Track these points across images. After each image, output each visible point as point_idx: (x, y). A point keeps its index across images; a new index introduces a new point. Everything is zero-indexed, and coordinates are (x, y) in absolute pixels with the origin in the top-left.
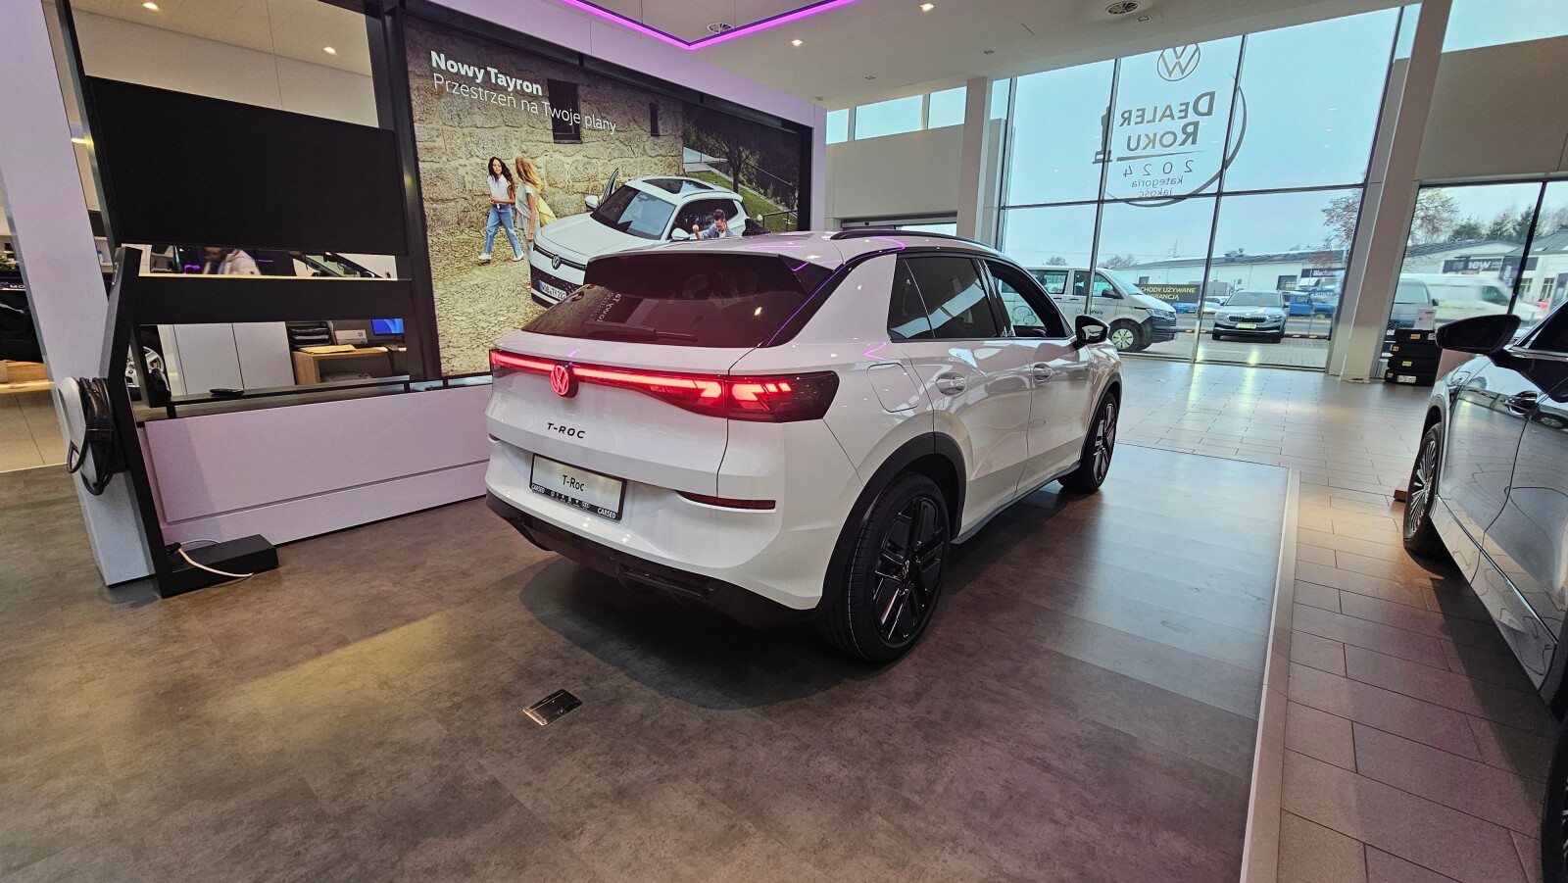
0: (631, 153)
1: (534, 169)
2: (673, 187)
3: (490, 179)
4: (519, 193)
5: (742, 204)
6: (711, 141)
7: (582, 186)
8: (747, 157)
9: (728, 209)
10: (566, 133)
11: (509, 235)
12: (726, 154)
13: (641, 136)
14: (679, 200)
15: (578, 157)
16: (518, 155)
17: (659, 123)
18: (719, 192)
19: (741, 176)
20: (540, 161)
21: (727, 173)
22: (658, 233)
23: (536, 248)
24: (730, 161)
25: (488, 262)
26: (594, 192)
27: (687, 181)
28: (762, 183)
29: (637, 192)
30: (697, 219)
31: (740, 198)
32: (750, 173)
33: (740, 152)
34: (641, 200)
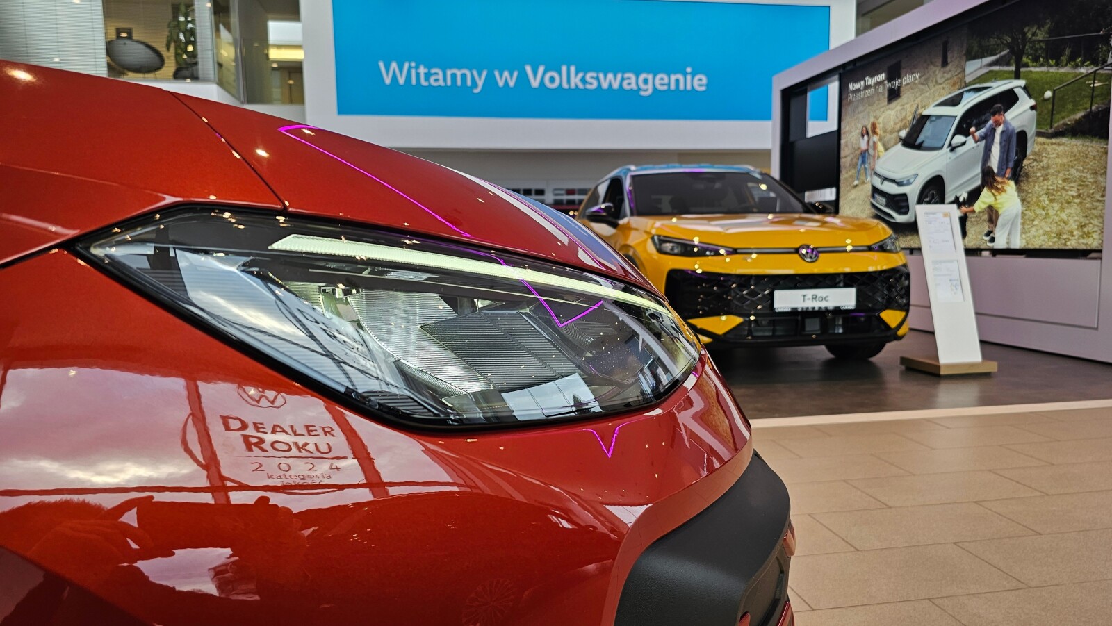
0: (927, 89)
1: (878, 125)
2: (954, 102)
3: (861, 138)
4: (871, 143)
5: (1025, 88)
6: (993, 41)
7: (898, 126)
8: (1034, 34)
9: (1009, 99)
10: (894, 95)
11: (865, 169)
12: (1009, 46)
13: (934, 72)
14: (959, 111)
15: (899, 108)
16: (872, 120)
17: (949, 55)
18: (998, 87)
19: (1025, 59)
20: (881, 120)
21: (1008, 64)
22: (940, 145)
23: (876, 174)
24: (1012, 52)
25: (856, 186)
26: (904, 127)
27: (969, 91)
28: (1053, 53)
29: (928, 117)
30: (974, 122)
31: (1022, 82)
32: (1036, 50)
33: (1024, 34)
34: (931, 121)
